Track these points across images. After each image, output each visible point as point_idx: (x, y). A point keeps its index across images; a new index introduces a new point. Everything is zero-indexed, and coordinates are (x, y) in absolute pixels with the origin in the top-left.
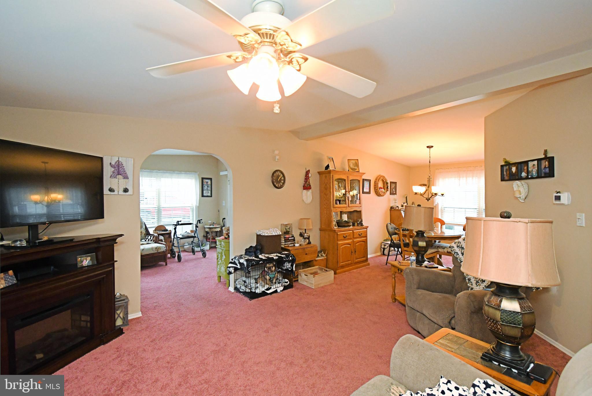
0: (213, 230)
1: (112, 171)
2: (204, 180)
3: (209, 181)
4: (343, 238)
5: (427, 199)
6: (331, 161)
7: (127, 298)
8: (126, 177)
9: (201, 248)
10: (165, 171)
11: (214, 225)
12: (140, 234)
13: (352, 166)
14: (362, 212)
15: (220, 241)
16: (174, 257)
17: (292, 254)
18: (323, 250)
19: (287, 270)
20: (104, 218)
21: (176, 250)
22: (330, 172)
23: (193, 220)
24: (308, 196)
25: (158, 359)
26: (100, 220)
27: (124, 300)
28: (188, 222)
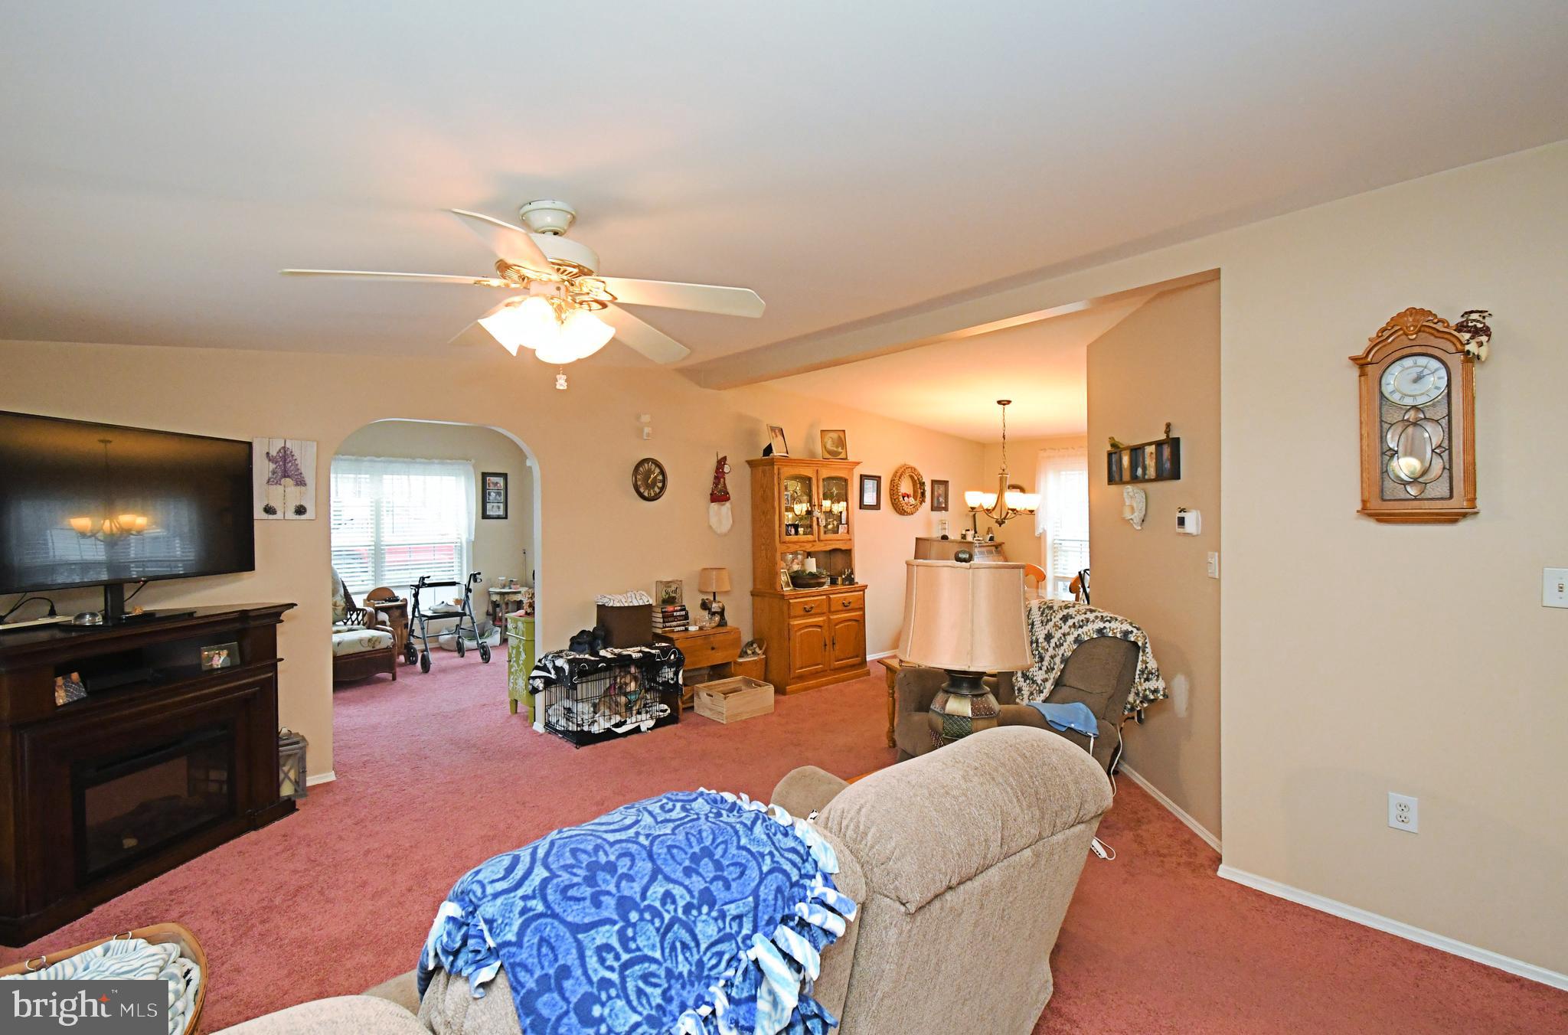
0: (507, 598)
1: (271, 469)
2: (488, 478)
3: (501, 481)
4: (802, 613)
5: (997, 522)
6: (776, 436)
7: (304, 739)
8: (301, 482)
9: (478, 642)
10: (392, 459)
11: (512, 586)
12: (331, 607)
13: (829, 446)
14: (853, 551)
15: (515, 621)
16: (415, 662)
17: (677, 649)
18: (758, 640)
19: (666, 683)
20: (254, 569)
21: (418, 646)
22: (772, 462)
23: (461, 574)
24: (722, 516)
25: (368, 852)
26: (246, 574)
27: (297, 743)
28: (450, 579)
